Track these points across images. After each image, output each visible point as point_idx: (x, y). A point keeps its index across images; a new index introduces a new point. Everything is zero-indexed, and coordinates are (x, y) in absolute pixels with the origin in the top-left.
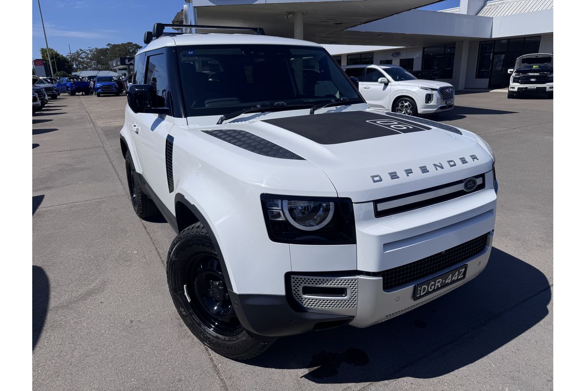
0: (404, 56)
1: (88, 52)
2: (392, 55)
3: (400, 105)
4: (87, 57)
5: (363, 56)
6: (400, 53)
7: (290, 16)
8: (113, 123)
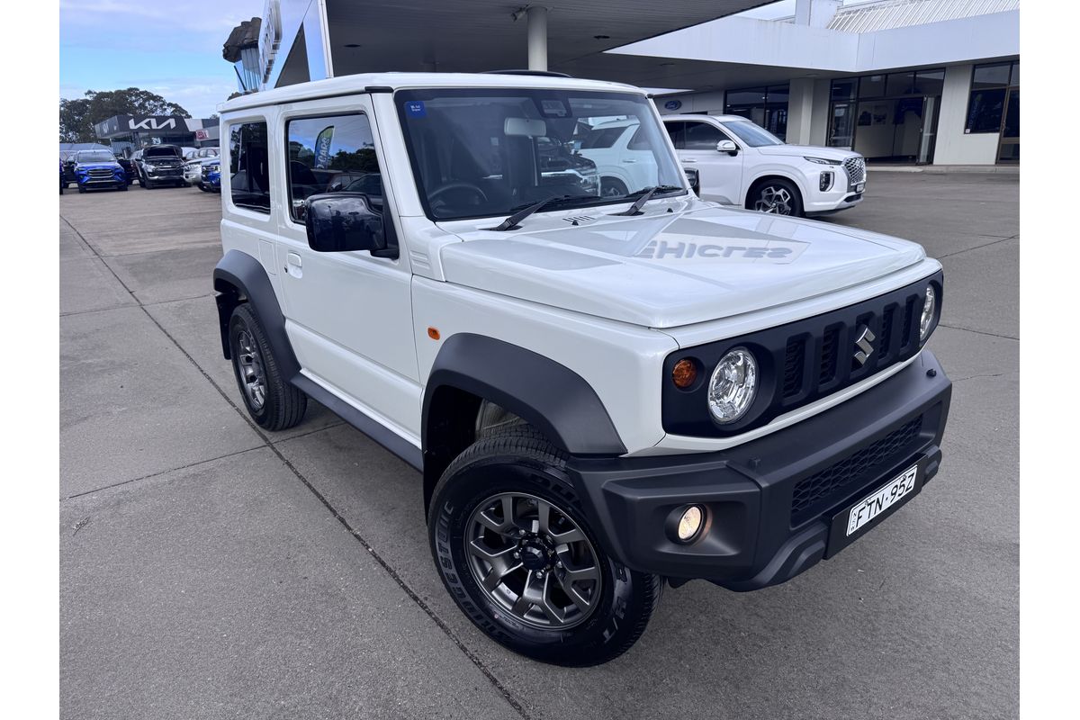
0: (688, 107)
2: (666, 106)
3: (764, 193)
7: (521, 15)
8: (140, 246)
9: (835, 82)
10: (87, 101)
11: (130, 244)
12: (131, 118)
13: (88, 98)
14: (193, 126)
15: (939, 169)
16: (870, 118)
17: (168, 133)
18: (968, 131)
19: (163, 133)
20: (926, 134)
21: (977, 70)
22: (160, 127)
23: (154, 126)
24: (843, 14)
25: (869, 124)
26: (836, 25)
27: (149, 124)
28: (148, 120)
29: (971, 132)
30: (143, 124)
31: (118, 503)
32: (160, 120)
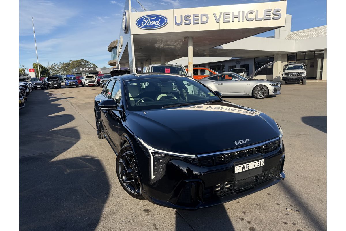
0: (243, 63)
1: (59, 65)
2: (236, 63)
4: (58, 68)
5: (218, 64)
6: (240, 62)
7: (186, 39)
9: (289, 55)
10: (70, 63)
11: (79, 101)
13: (70, 62)
14: (98, 70)
15: (323, 81)
17: (91, 72)
19: (89, 72)
20: (319, 70)
23: (87, 70)
24: (291, 35)
26: (288, 38)
28: (86, 68)
30: (84, 69)
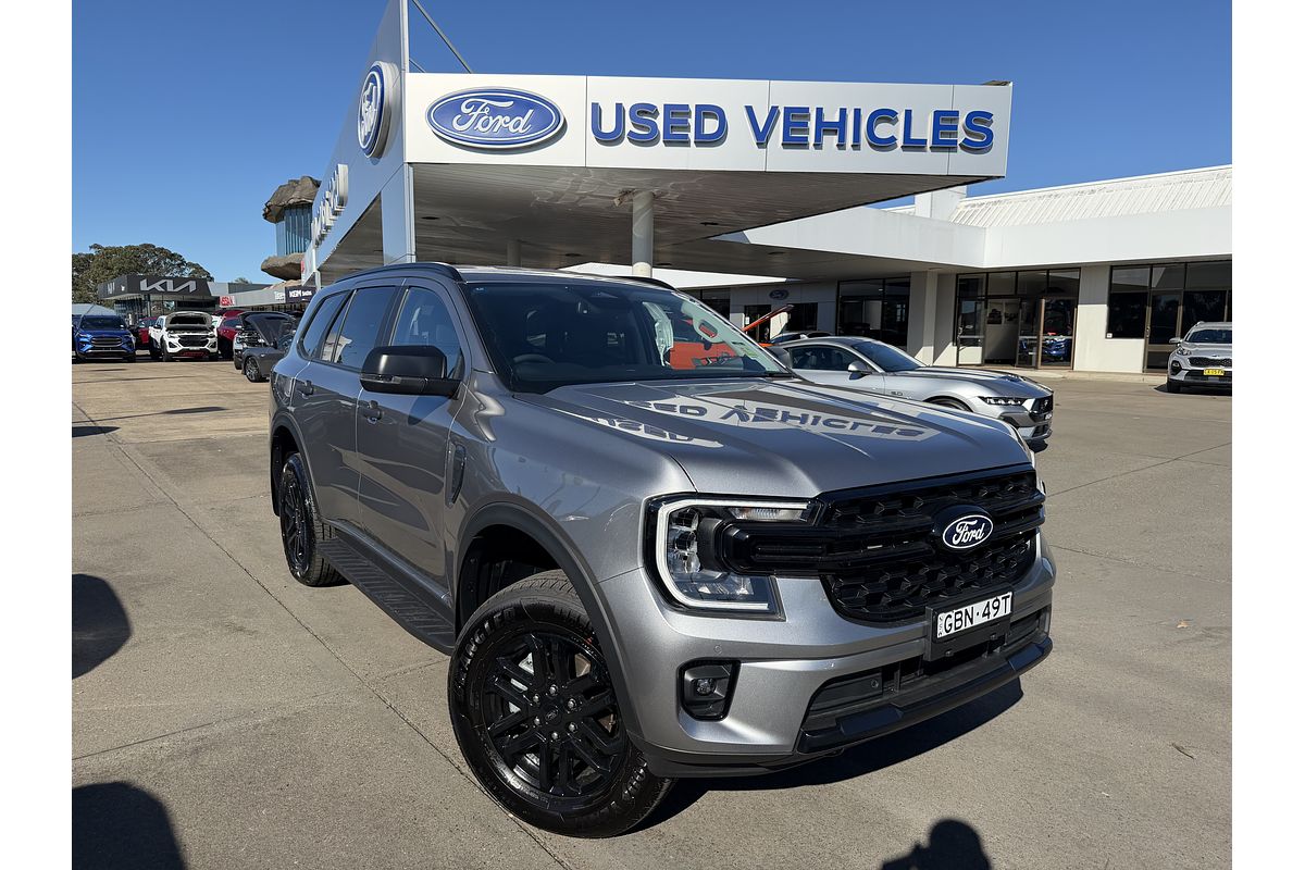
0: (796, 297)
2: (771, 295)
6: (788, 294)
7: (626, 198)
8: (164, 432)
9: (960, 277)
10: (90, 256)
12: (143, 278)
13: (93, 252)
15: (1081, 376)
16: (1000, 317)
17: (187, 298)
18: (1110, 335)
19: (180, 298)
21: (1114, 271)
22: (177, 290)
24: (967, 206)
25: (1000, 323)
26: (960, 218)
27: (164, 286)
28: (163, 281)
29: (1113, 337)
30: (157, 286)
31: (196, 751)
32: (178, 281)
